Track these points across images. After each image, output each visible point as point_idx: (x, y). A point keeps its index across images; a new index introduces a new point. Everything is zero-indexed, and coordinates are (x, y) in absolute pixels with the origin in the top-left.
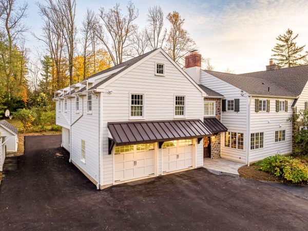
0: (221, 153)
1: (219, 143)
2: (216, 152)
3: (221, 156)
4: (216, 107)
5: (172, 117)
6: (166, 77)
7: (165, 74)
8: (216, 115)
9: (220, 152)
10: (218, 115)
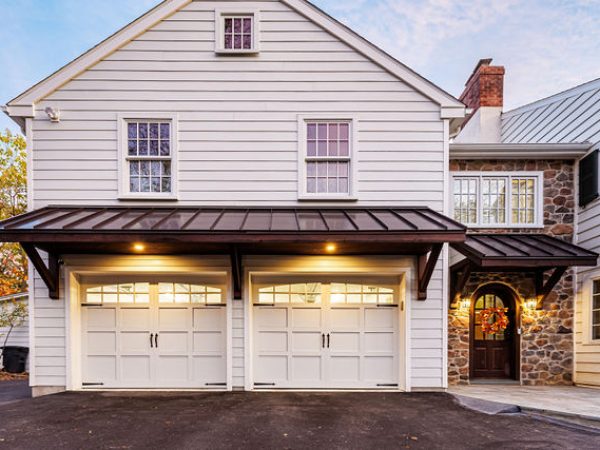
0: (576, 367)
1: (566, 331)
2: (545, 360)
3: (576, 378)
4: (548, 194)
5: (293, 196)
6: (262, 56)
7: (256, 46)
8: (546, 222)
9: (569, 362)
10: (560, 222)
